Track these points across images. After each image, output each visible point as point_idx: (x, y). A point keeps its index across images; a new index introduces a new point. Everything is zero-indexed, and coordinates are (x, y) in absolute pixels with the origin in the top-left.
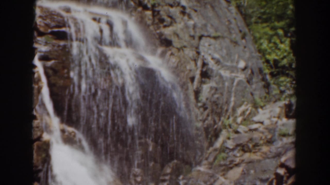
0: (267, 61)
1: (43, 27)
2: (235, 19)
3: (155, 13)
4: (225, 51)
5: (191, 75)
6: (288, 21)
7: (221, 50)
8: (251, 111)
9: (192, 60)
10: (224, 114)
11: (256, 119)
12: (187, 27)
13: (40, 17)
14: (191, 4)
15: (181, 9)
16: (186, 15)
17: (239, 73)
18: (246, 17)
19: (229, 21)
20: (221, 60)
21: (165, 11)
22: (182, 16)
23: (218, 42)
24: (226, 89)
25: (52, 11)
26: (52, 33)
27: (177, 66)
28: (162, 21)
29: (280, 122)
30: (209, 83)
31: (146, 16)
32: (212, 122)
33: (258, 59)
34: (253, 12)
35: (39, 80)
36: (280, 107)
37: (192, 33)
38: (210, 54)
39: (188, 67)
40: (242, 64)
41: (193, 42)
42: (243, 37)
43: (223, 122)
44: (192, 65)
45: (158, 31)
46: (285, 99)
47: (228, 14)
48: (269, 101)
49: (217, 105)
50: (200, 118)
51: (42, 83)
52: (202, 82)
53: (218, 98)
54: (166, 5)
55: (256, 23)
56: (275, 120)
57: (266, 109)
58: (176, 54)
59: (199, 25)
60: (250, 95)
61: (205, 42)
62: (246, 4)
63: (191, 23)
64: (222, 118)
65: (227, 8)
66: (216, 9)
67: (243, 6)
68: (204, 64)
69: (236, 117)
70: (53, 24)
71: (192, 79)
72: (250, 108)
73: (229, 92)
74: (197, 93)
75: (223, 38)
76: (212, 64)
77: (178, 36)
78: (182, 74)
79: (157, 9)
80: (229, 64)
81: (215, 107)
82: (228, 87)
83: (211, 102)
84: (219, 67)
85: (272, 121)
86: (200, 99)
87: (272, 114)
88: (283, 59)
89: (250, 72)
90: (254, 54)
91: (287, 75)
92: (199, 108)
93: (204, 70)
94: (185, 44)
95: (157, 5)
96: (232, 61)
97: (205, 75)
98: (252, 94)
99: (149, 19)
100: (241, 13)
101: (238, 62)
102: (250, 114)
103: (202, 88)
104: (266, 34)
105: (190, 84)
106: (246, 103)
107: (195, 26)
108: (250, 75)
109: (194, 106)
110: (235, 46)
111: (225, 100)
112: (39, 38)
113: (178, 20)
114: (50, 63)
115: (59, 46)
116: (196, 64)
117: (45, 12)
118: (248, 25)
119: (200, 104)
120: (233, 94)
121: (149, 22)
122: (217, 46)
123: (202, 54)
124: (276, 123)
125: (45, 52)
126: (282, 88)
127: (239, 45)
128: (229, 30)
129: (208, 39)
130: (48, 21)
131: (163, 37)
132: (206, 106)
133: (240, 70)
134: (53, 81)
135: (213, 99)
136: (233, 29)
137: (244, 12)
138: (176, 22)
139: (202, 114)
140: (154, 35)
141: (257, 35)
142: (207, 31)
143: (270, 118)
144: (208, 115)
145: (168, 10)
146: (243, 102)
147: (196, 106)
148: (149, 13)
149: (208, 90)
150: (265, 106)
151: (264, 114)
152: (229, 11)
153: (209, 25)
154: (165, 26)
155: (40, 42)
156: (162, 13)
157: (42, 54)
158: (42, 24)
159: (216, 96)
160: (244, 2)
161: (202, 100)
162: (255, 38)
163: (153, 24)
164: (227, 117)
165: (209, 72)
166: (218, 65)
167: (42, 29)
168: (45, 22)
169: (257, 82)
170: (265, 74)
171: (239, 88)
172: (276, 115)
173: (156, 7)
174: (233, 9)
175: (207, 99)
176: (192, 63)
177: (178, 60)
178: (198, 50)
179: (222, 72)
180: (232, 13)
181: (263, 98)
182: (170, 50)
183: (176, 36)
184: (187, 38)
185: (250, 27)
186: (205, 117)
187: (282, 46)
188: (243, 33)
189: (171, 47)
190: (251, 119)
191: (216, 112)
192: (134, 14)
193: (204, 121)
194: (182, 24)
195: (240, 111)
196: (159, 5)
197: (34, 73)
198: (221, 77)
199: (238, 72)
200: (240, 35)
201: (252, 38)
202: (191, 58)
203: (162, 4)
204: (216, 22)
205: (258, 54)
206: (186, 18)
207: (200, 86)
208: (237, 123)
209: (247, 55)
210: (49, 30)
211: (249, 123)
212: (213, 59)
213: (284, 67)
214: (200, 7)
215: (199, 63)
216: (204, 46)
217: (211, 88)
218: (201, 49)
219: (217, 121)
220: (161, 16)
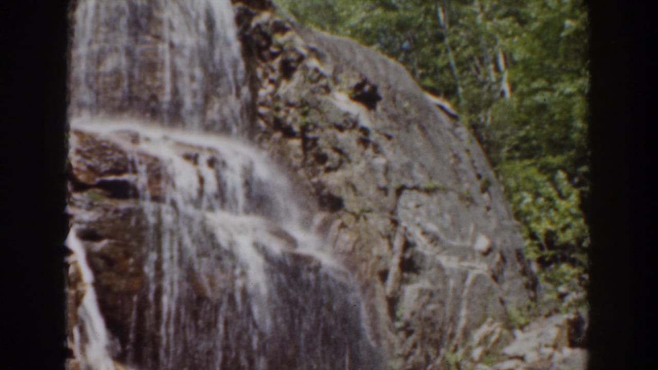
0: (533, 236)
1: (84, 172)
2: (468, 151)
3: (309, 144)
4: (447, 217)
5: (381, 266)
6: (573, 153)
7: (441, 215)
8: (501, 335)
9: (383, 237)
10: (446, 343)
11: (510, 350)
12: (372, 169)
13: (78, 152)
14: (379, 124)
15: (361, 134)
16: (371, 145)
17: (477, 260)
18: (489, 147)
19: (455, 156)
20: (442, 236)
21: (327, 138)
22: (361, 148)
23: (435, 198)
24: (451, 293)
25: (101, 141)
26: (103, 185)
27: (354, 249)
28: (322, 158)
29: (558, 356)
30: (417, 281)
31: (289, 149)
32: (422, 359)
33: (514, 232)
34: (504, 137)
35: (78, 278)
36: (558, 326)
37: (383, 183)
38: (419, 225)
39: (375, 251)
40: (482, 243)
41: (384, 200)
42: (484, 189)
43: (444, 358)
44: (382, 248)
45: (315, 180)
46: (567, 311)
47: (455, 143)
48: (536, 316)
49: (433, 325)
50: (399, 351)
51: (84, 285)
52: (403, 281)
53: (434, 312)
54: (330, 127)
55: (510, 158)
56: (549, 351)
57: (529, 331)
58: (351, 226)
59: (396, 166)
60: (498, 304)
61: (408, 200)
62: (489, 121)
63: (380, 161)
64: (443, 351)
65: (452, 131)
66: (430, 133)
67: (483, 126)
68: (407, 245)
69: (470, 348)
70: (104, 167)
71: (384, 275)
72: (498, 330)
73: (458, 299)
74: (393, 302)
75: (445, 190)
76: (422, 244)
77: (354, 188)
78: (363, 267)
79: (310, 135)
80: (457, 243)
81: (428, 330)
82: (455, 290)
83: (420, 318)
84: (437, 249)
85: (540, 354)
86: (398, 314)
87: (543, 340)
88: (564, 229)
89: (498, 257)
90: (506, 223)
91: (573, 263)
92: (397, 331)
93: (408, 255)
94: (369, 204)
95: (311, 127)
96: (463, 237)
97: (409, 266)
98: (502, 302)
99: (296, 156)
100: (480, 140)
101: (474, 240)
102: (498, 341)
103: (403, 292)
104: (528, 179)
105: (378, 286)
106: (489, 320)
107: (387, 169)
108: (498, 264)
109: (386, 328)
110: (468, 207)
111: (448, 314)
112: (76, 196)
113: (354, 157)
114: (99, 246)
115: (117, 211)
116: (391, 246)
117: (87, 143)
118: (493, 164)
119: (398, 325)
120: (464, 303)
121: (297, 162)
122: (432, 206)
123: (404, 224)
124: (551, 357)
125: (90, 223)
126: (562, 289)
127: (476, 205)
128: (456, 174)
129: (415, 192)
130: (94, 161)
131: (325, 191)
132: (411, 328)
133: (477, 255)
134: (104, 282)
135: (424, 314)
136: (465, 172)
137: (485, 138)
138: (349, 161)
139: (403, 342)
140: (307, 187)
141: (512, 183)
142: (412, 178)
143: (537, 349)
144: (415, 346)
145: (335, 137)
146: (485, 317)
147: (391, 328)
148: (295, 143)
149: (416, 296)
150: (527, 324)
151: (527, 340)
152: (457, 136)
153: (416, 166)
154: (328, 170)
155: (78, 203)
156: (321, 142)
157: (84, 227)
158: (83, 168)
159: (431, 307)
160: (486, 118)
161: (402, 315)
162: (507, 189)
163: (304, 165)
164: (452, 348)
165: (417, 261)
166: (436, 245)
167: (82, 178)
168: (89, 162)
169: (512, 278)
170: (529, 261)
171: (478, 290)
172: (551, 343)
173: (309, 131)
174: (464, 131)
175: (413, 314)
176: (384, 244)
177: (354, 238)
178: (394, 217)
179: (443, 260)
180: (461, 140)
181: (525, 309)
182: (339, 217)
183: (350, 189)
184: (372, 191)
185: (498, 167)
186: (408, 349)
187: (562, 204)
188: (484, 178)
189: (341, 212)
190: (501, 352)
191: (430, 340)
192: (266, 144)
193: (406, 357)
194: (363, 163)
195: (477, 335)
196: (315, 126)
197: (67, 266)
198: (440, 268)
199: (474, 258)
200: (478, 184)
201: (502, 188)
202: (380, 233)
203: (321, 124)
204: (430, 159)
205: (515, 222)
206: (370, 151)
207: (399, 289)
208: (472, 360)
209: (493, 224)
210: (98, 179)
211: (495, 359)
212: (424, 233)
213: (566, 246)
214: (399, 129)
215: (398, 243)
216: (407, 208)
217: (422, 292)
218: (401, 214)
219: (432, 357)
220: (320, 149)
